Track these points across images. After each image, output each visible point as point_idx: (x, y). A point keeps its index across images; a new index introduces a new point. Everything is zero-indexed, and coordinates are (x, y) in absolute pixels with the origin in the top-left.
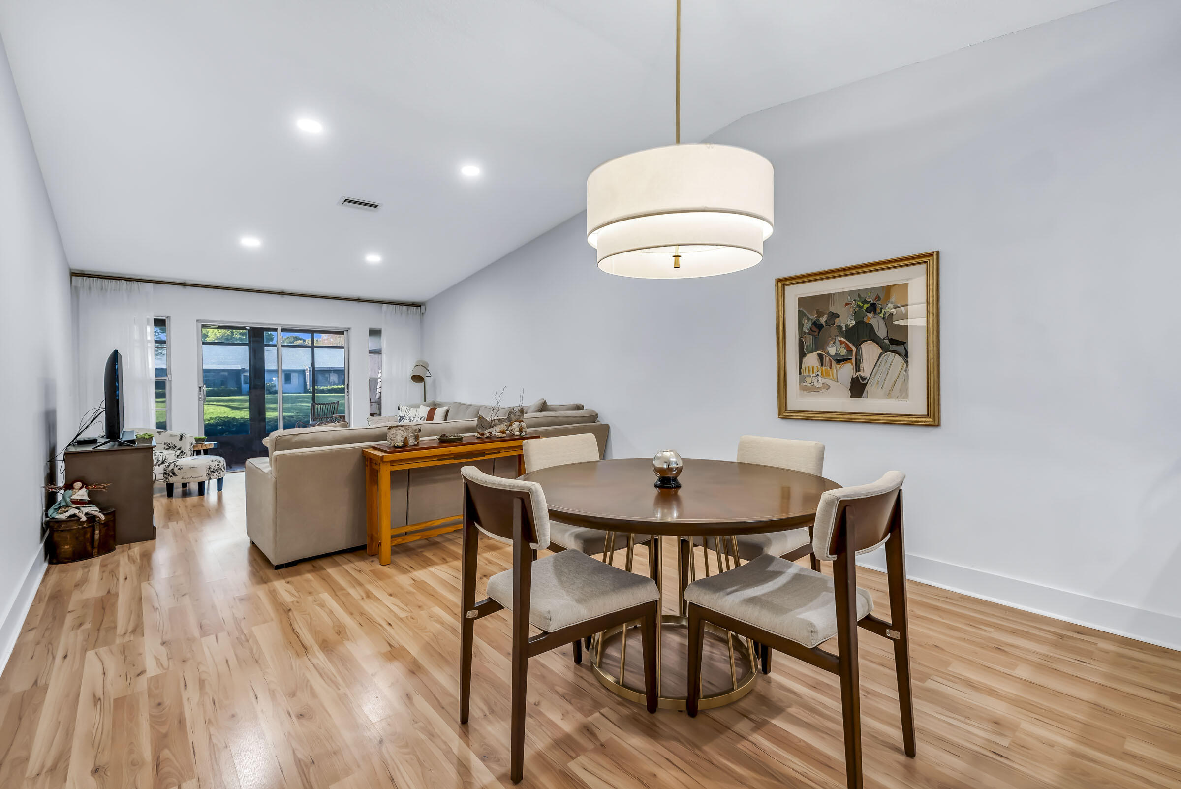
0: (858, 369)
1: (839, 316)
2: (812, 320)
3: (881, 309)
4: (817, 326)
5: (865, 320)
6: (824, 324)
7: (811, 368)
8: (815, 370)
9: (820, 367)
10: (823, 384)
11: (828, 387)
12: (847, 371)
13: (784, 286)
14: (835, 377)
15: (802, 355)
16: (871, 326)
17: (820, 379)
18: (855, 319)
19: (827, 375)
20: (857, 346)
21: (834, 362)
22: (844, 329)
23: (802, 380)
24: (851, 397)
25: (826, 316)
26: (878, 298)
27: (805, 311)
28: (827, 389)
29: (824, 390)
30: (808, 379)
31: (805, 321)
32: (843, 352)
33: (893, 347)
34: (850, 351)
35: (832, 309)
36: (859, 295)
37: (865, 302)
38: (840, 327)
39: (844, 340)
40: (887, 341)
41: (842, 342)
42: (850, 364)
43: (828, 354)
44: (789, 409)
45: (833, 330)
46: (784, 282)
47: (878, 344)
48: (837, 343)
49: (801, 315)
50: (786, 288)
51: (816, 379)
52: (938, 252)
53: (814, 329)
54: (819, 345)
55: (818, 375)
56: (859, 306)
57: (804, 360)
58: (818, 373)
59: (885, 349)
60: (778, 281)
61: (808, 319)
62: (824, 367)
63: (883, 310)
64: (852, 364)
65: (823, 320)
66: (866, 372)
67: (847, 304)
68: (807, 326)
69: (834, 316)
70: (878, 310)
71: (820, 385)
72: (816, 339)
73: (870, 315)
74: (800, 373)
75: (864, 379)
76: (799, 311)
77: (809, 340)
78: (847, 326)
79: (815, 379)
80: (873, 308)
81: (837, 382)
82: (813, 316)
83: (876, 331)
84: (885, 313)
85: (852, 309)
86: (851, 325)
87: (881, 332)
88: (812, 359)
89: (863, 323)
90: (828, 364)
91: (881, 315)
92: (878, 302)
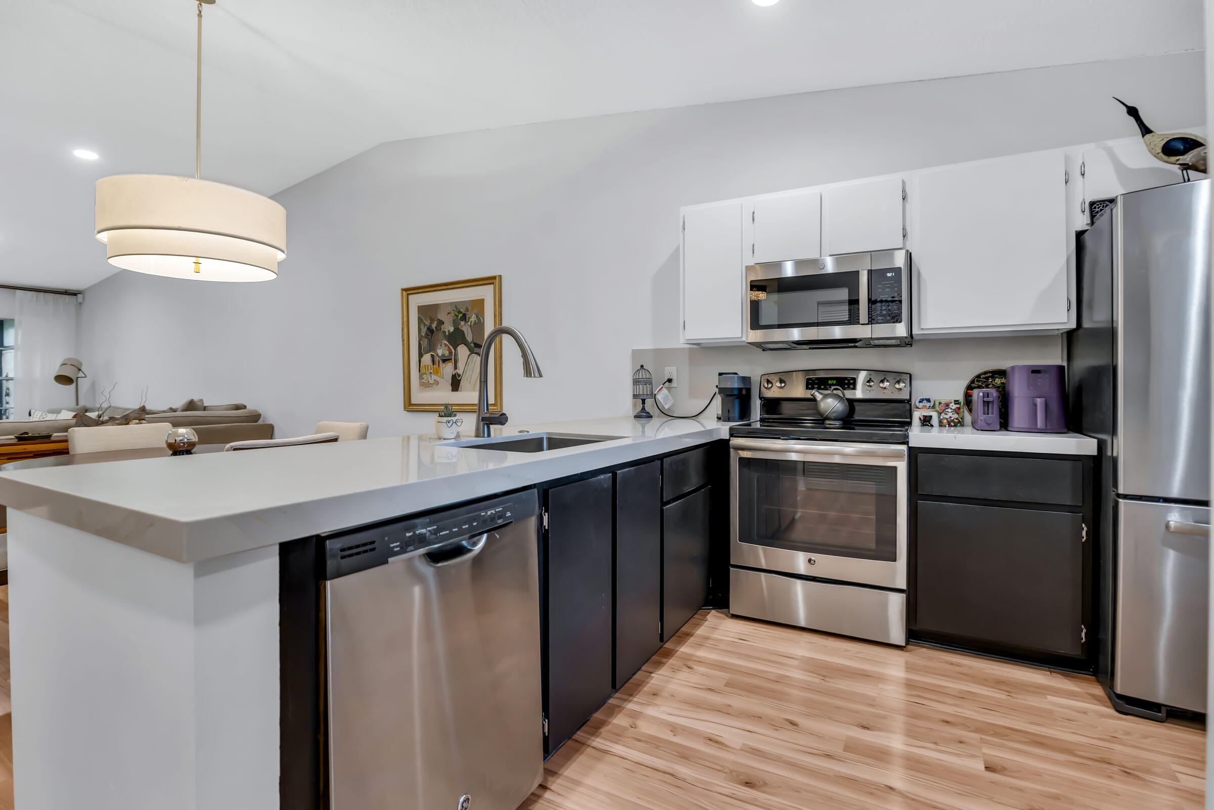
0: (456, 368)
1: (443, 324)
2: (427, 325)
3: (469, 318)
4: (430, 331)
5: (460, 327)
6: (434, 329)
7: (426, 366)
8: (429, 369)
9: (432, 366)
10: (435, 380)
11: (437, 383)
12: (448, 370)
13: (408, 295)
14: (442, 374)
15: (421, 356)
16: (463, 332)
17: (432, 376)
18: (454, 327)
19: (436, 372)
20: (455, 349)
21: (441, 362)
22: (447, 334)
23: (421, 378)
24: (452, 391)
25: (436, 322)
26: (467, 310)
27: (422, 318)
28: (437, 385)
29: (435, 386)
30: (424, 376)
31: (422, 327)
32: (447, 353)
33: (476, 350)
34: (451, 352)
35: (440, 317)
36: (456, 307)
37: (460, 312)
38: (444, 332)
39: (447, 343)
40: (472, 345)
41: (446, 345)
42: (450, 364)
43: (437, 355)
44: (412, 402)
45: (441, 335)
46: (409, 291)
47: (467, 347)
48: (443, 345)
49: (420, 320)
50: (410, 297)
51: (430, 377)
52: (500, 276)
53: (429, 333)
54: (432, 348)
55: (431, 373)
56: (456, 315)
57: (422, 360)
58: (432, 371)
59: (472, 352)
60: (403, 290)
61: (425, 325)
62: (435, 366)
63: (470, 320)
64: (452, 362)
65: (434, 326)
66: (460, 371)
67: (449, 313)
68: (424, 330)
69: (441, 323)
70: (467, 320)
71: (432, 382)
72: (430, 341)
73: (462, 323)
74: (420, 371)
75: (459, 376)
76: (418, 317)
77: (425, 343)
78: (449, 331)
79: (429, 375)
80: (464, 318)
81: (443, 378)
82: (428, 322)
83: (466, 336)
84: (471, 322)
85: (452, 318)
86: (451, 331)
87: (469, 338)
88: (427, 358)
89: (458, 328)
90: (437, 364)
91: (469, 323)
92: (468, 313)
